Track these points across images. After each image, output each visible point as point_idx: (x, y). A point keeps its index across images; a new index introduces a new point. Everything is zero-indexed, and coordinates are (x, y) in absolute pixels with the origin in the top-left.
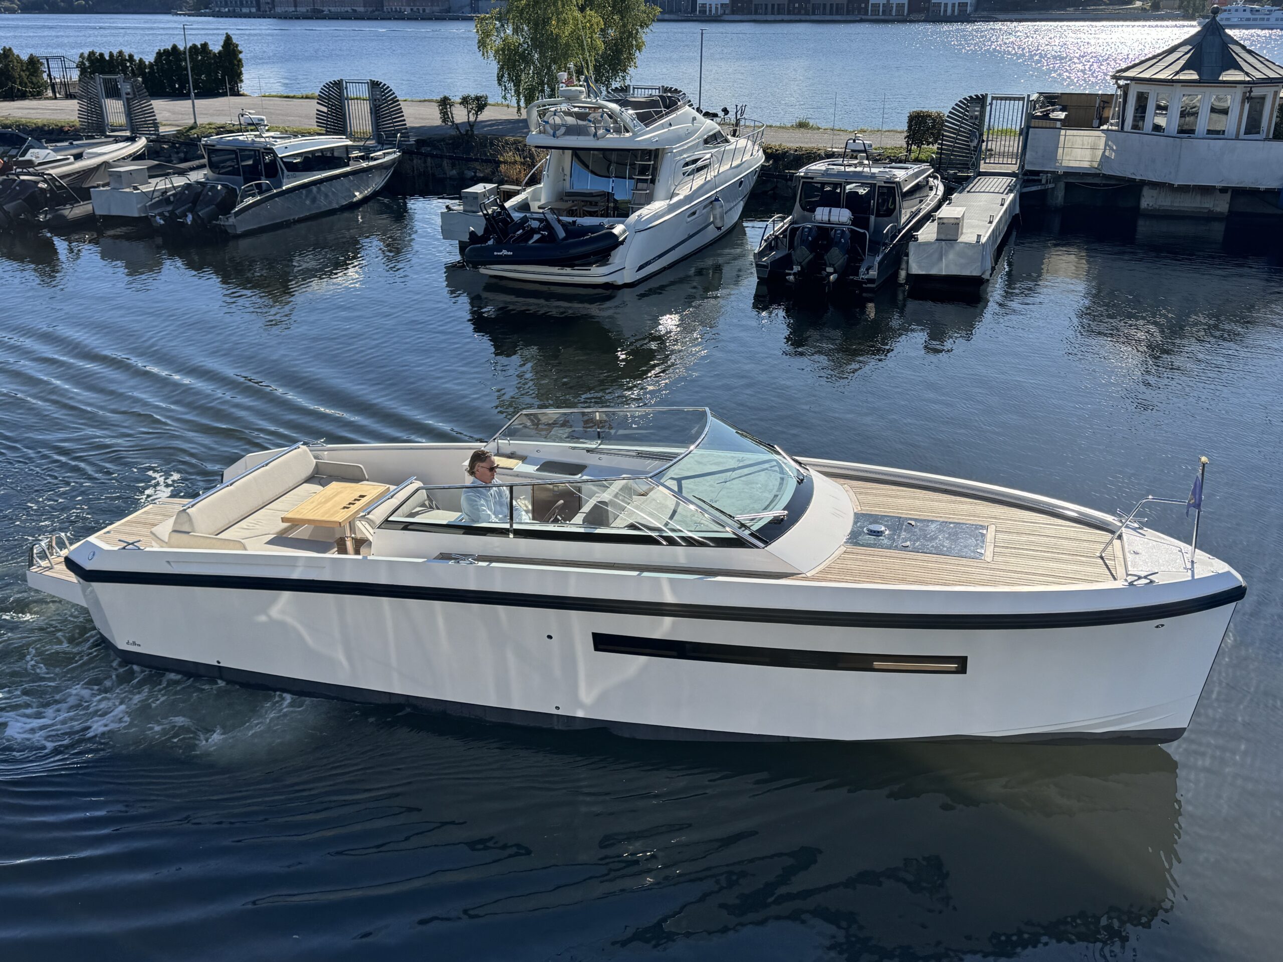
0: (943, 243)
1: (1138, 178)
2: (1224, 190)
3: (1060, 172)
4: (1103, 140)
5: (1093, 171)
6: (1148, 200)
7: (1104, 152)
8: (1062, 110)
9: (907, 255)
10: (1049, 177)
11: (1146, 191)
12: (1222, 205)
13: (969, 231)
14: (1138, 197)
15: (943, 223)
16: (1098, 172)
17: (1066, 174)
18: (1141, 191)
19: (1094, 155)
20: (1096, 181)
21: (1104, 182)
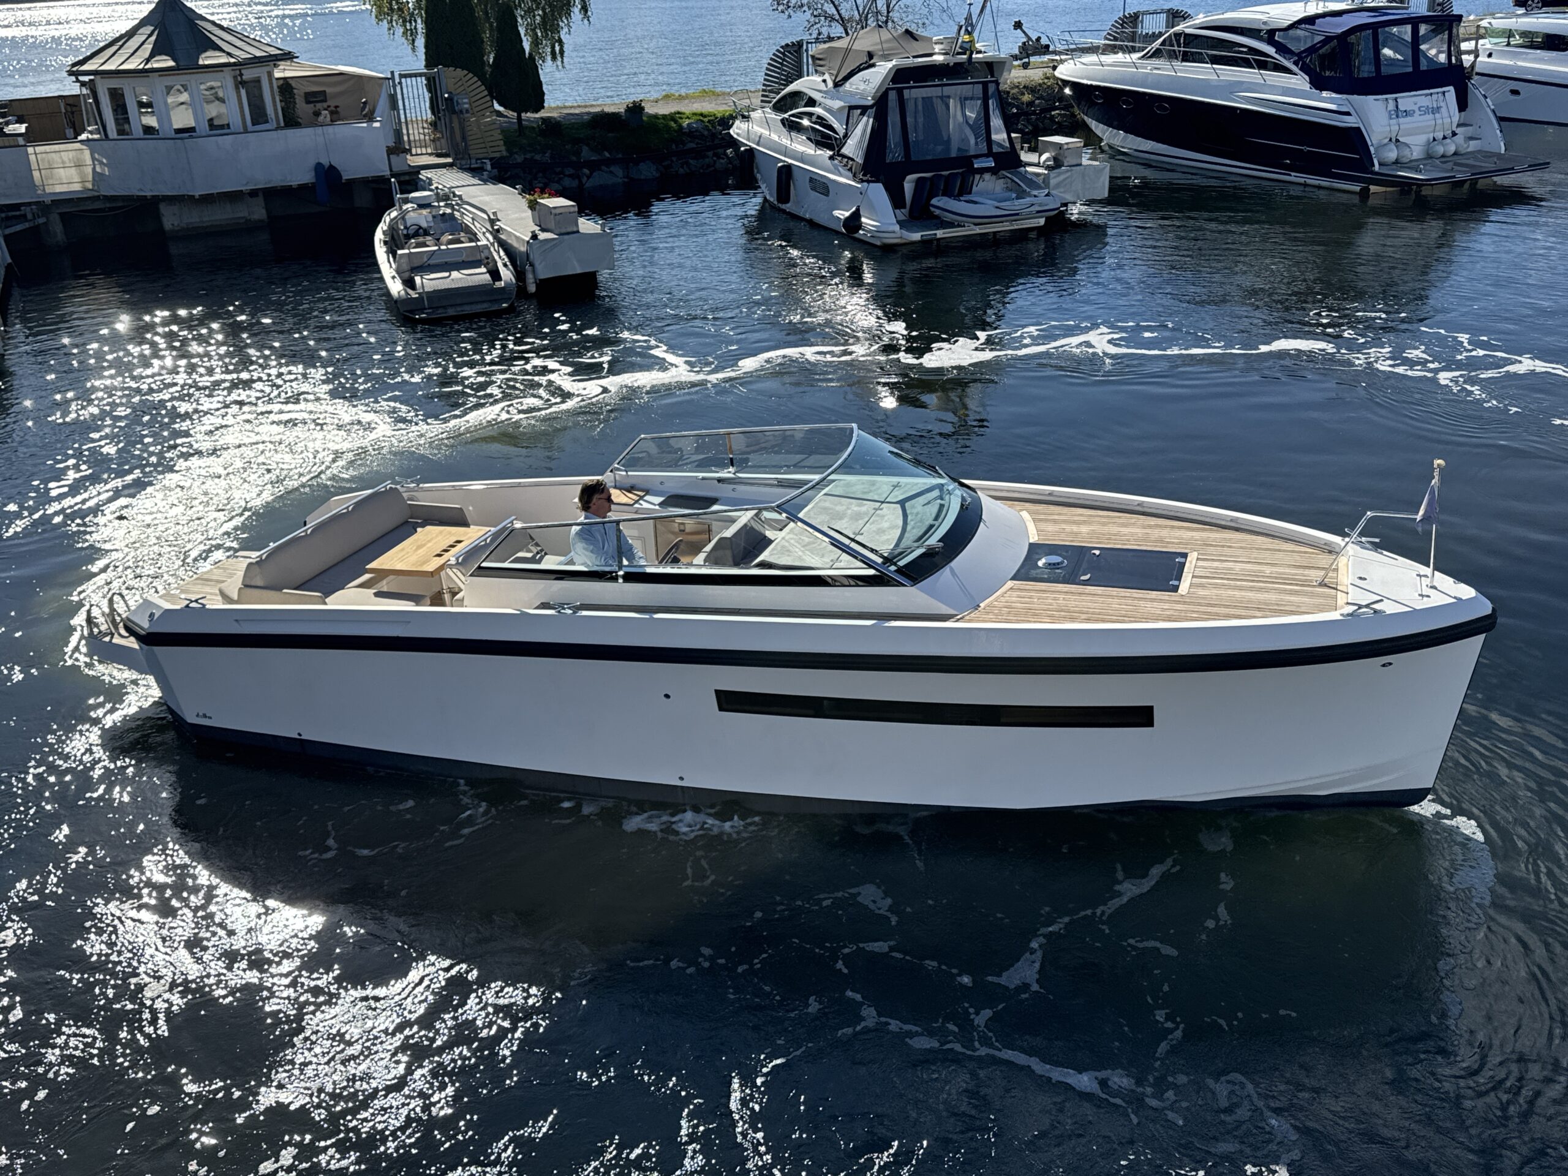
1: (149, 194)
2: (253, 193)
3: (48, 200)
4: (87, 154)
5: (90, 194)
6: (171, 219)
7: (94, 169)
8: (20, 121)
10: (35, 211)
11: (163, 208)
12: (258, 212)
14: (158, 217)
16: (96, 194)
17: (56, 202)
18: (158, 209)
19: (82, 175)
20: (97, 205)
21: (108, 205)
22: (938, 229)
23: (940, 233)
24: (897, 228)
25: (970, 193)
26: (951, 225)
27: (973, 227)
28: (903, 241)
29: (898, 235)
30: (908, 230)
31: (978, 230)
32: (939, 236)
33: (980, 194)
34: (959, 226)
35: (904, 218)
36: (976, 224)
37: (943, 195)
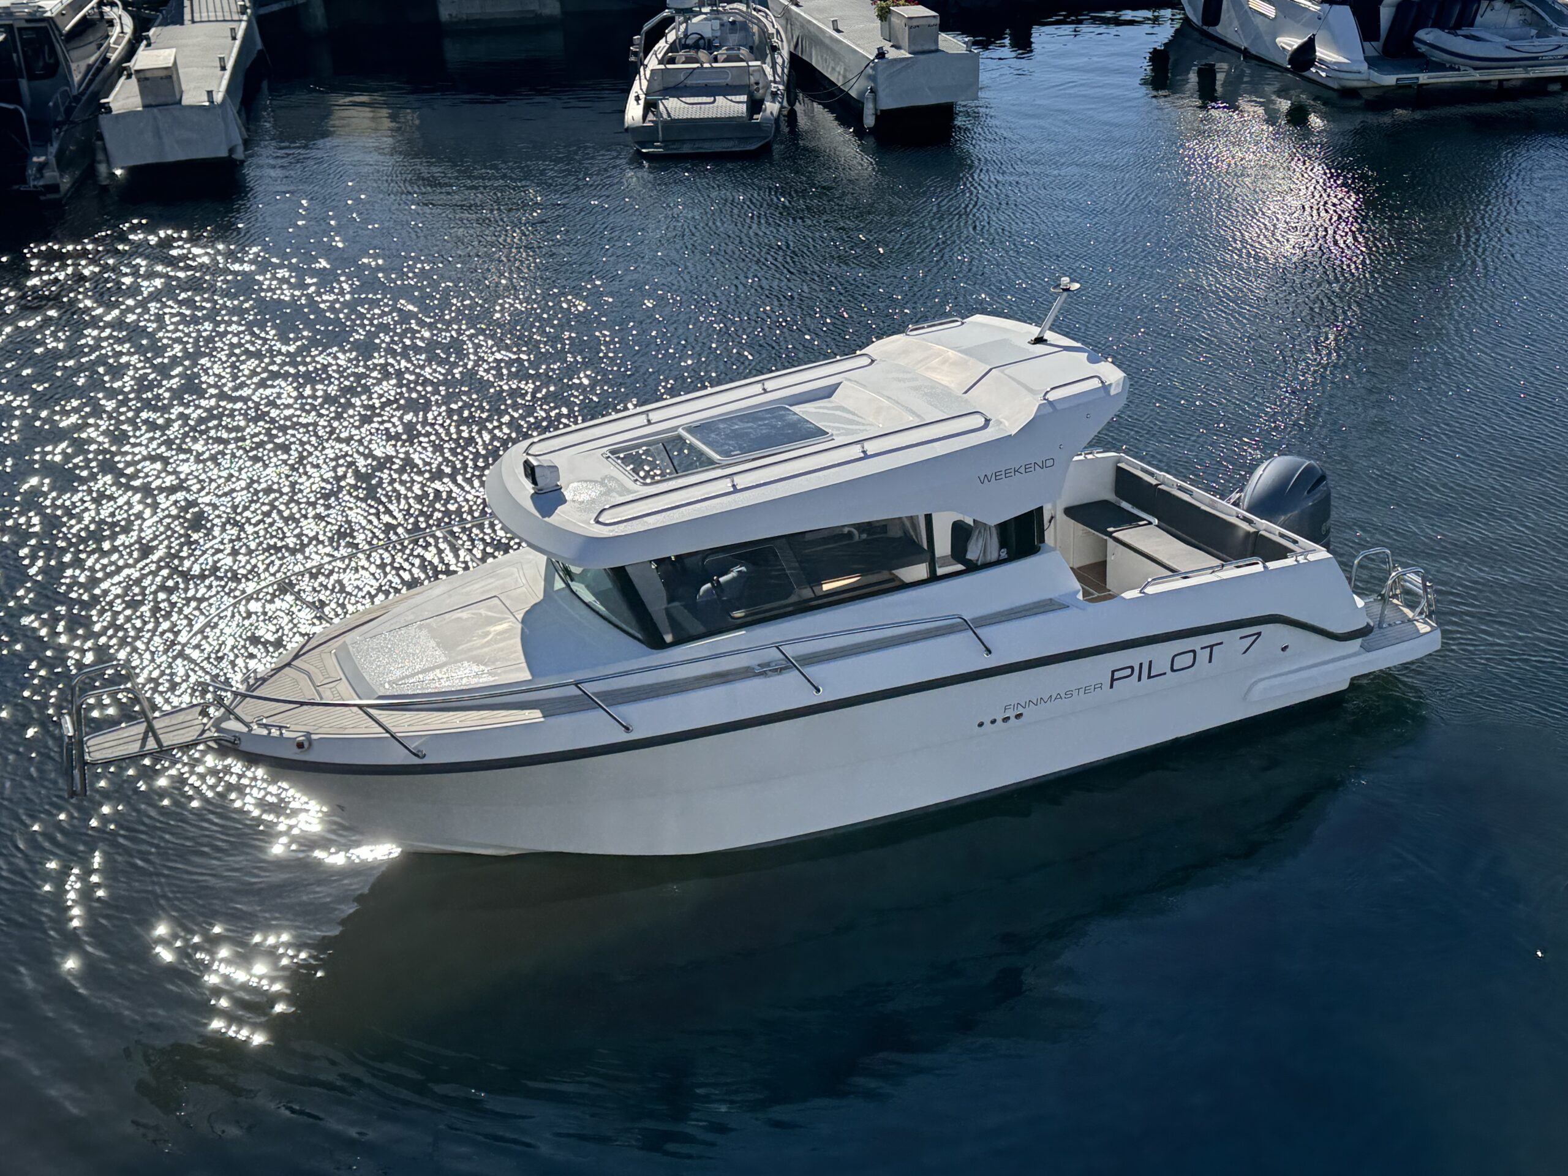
0: (155, 110)
6: (449, 7)
9: (101, 137)
12: (550, 4)
13: (192, 85)
15: (146, 79)
22: (1421, 71)
23: (1424, 78)
24: (1364, 67)
25: (1472, 25)
26: (1440, 67)
27: (1472, 71)
28: (1371, 85)
29: (1364, 76)
30: (1381, 71)
31: (1477, 76)
32: (1421, 81)
33: (1485, 27)
34: (1452, 69)
35: (1376, 54)
36: (1476, 69)
37: (1432, 27)
